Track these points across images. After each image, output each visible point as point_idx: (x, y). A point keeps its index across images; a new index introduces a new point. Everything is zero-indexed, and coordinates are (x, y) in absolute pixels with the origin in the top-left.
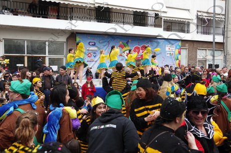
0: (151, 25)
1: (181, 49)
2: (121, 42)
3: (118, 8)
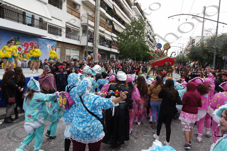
0: (37, 27)
1: (56, 47)
2: (13, 37)
3: (16, 8)
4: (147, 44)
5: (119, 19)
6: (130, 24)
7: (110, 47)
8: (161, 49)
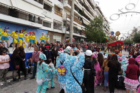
1: (48, 34)
2: (23, 29)
4: (104, 32)
5: (87, 17)
6: (93, 20)
7: (81, 34)
8: (114, 35)
